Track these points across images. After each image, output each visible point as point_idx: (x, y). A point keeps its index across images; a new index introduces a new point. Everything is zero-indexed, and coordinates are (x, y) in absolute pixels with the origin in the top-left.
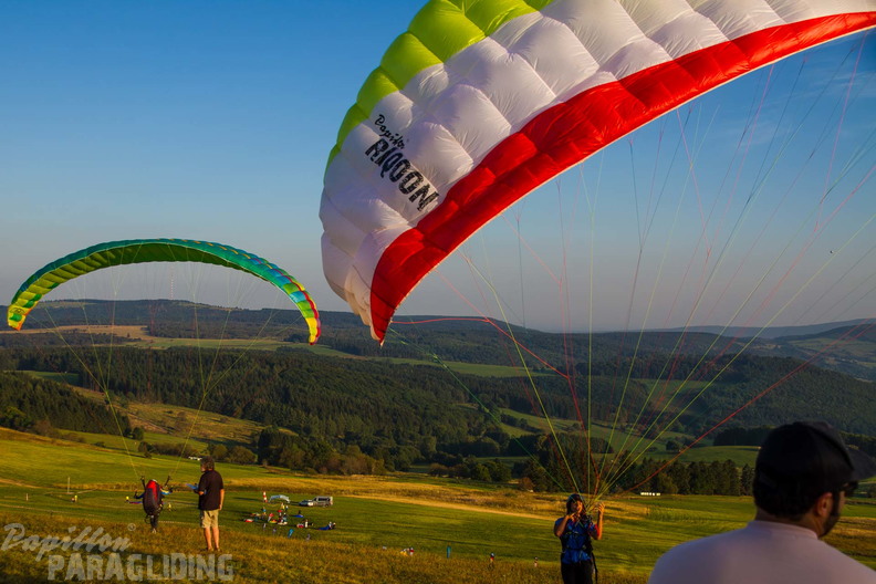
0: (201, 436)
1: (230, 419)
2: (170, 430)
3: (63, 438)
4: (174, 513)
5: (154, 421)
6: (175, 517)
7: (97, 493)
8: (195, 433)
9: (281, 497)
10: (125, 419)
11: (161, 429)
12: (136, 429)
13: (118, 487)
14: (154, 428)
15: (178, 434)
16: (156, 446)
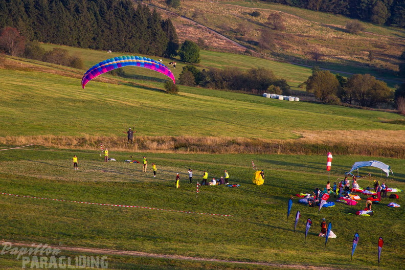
0: (309, 57)
1: (364, 25)
2: (252, 46)
3: (46, 58)
4: (150, 191)
5: (224, 31)
6: (148, 197)
7: (36, 151)
8: (296, 51)
9: (376, 164)
10: (166, 25)
11: (235, 45)
12: (186, 43)
13: (82, 141)
14: (222, 42)
15: (265, 53)
16: (212, 73)
